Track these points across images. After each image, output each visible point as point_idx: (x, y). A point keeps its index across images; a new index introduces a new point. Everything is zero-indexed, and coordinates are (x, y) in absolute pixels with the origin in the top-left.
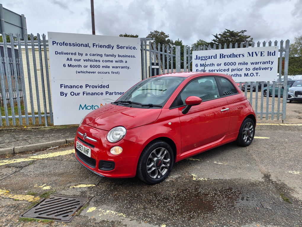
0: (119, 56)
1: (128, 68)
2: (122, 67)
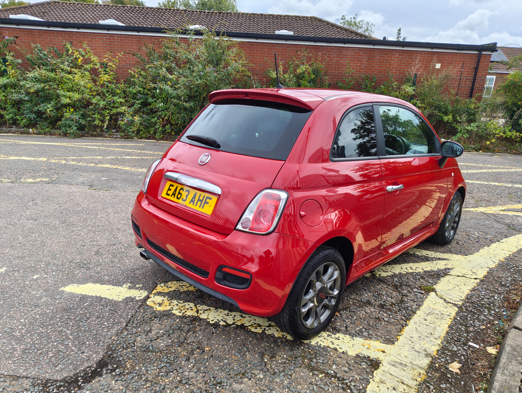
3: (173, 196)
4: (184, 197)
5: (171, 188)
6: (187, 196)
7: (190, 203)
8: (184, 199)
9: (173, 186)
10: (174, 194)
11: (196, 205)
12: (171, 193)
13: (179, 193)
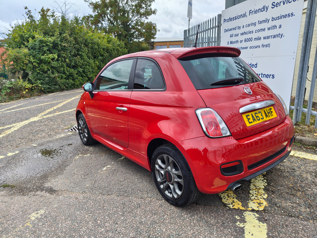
0: (273, 19)
1: (281, 36)
2: (275, 37)
3: (255, 121)
4: (261, 117)
5: (248, 117)
6: (262, 115)
7: (266, 118)
8: (262, 118)
9: (249, 115)
10: (254, 120)
11: (270, 117)
12: (251, 120)
13: (257, 117)
